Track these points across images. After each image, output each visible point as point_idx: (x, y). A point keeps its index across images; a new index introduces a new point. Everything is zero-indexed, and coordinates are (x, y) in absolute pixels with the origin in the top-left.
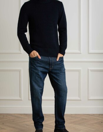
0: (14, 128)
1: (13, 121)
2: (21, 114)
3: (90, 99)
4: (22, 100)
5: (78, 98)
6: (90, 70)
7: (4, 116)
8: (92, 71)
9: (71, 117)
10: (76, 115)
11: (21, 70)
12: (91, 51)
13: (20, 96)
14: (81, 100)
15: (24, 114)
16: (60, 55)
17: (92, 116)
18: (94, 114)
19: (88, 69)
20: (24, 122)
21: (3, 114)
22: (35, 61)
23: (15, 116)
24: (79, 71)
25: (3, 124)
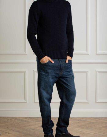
0: (19, 132)
1: (18, 125)
2: (26, 118)
3: (97, 102)
4: (27, 103)
5: (85, 101)
6: (98, 71)
7: (8, 119)
8: (100, 72)
9: (79, 121)
10: (83, 118)
11: (26, 71)
12: (99, 52)
13: (25, 99)
14: (88, 103)
15: (30, 117)
16: (68, 58)
17: (100, 119)
18: (102, 118)
19: (96, 71)
20: (30, 125)
21: (7, 117)
22: (46, 67)
23: (20, 120)
24: (86, 73)
25: (8, 127)
